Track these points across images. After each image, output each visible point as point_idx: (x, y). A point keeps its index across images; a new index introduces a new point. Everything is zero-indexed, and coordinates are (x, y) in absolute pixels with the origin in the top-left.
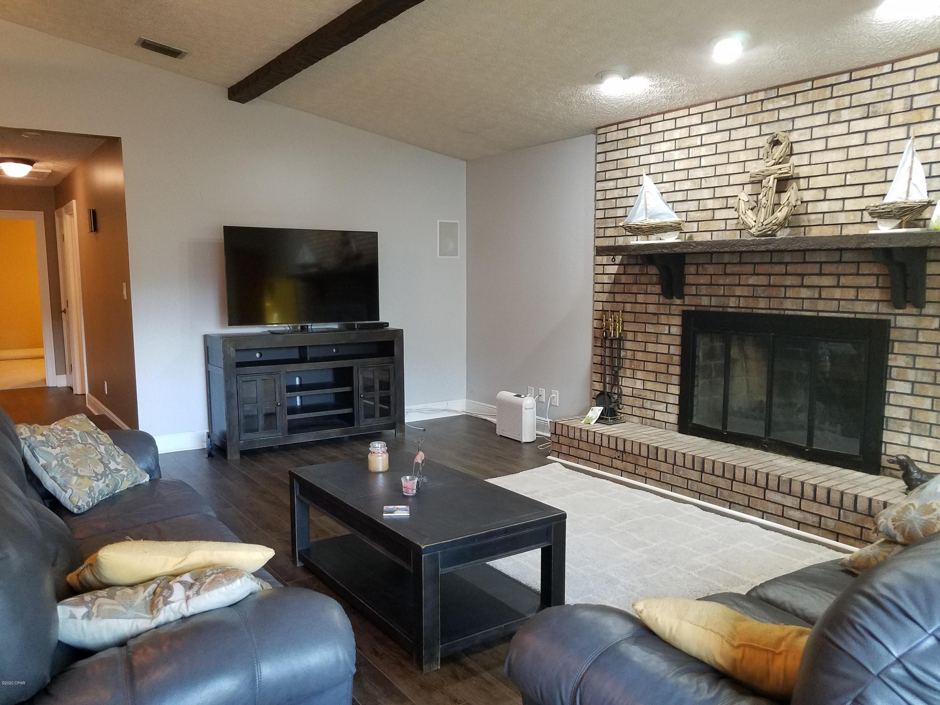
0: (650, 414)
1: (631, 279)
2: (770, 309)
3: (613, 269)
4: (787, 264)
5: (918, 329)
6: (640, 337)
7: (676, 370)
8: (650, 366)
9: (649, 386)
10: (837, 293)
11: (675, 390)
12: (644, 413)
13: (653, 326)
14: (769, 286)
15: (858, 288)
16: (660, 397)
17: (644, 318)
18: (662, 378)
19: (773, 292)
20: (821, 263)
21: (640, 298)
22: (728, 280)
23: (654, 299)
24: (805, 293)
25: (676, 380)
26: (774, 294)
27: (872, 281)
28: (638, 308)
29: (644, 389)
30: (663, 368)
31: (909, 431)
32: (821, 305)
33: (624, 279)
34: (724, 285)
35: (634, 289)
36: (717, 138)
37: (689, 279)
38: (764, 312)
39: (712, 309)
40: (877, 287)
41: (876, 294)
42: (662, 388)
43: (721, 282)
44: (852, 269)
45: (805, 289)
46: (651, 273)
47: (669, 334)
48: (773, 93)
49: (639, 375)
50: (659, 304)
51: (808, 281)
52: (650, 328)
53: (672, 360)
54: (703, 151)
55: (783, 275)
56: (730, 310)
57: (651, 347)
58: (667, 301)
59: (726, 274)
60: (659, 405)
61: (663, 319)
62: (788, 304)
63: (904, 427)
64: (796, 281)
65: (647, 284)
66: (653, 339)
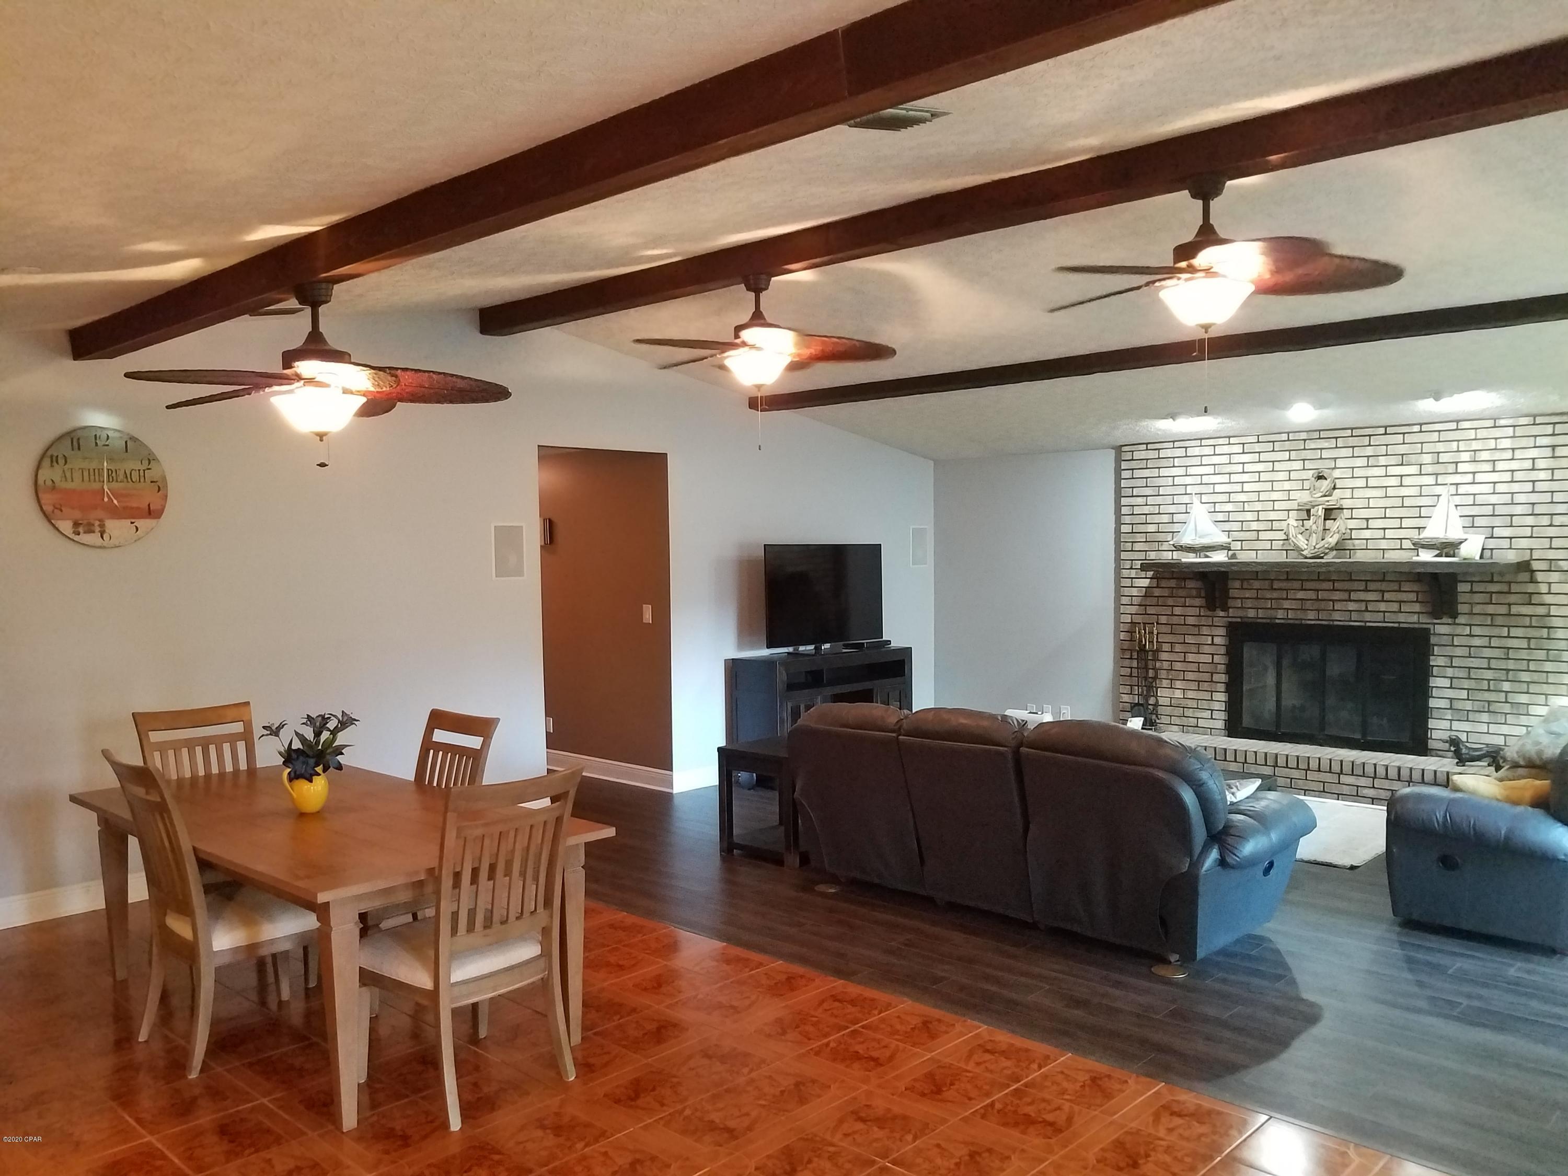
0: (1193, 722)
1: (1166, 593)
2: (1319, 620)
3: (1146, 583)
4: (1334, 581)
5: (1453, 635)
6: (1178, 648)
7: (1223, 678)
8: (1190, 676)
9: (1190, 694)
10: (1383, 606)
11: (1222, 697)
12: (1185, 721)
13: (1194, 637)
14: (1317, 600)
15: (1400, 602)
16: (1204, 705)
17: (1184, 629)
18: (1205, 686)
19: (1323, 605)
20: (1367, 581)
21: (1177, 611)
22: (1275, 595)
23: (1196, 611)
24: (1352, 606)
25: (1222, 687)
26: (1323, 607)
27: (1412, 597)
28: (1175, 620)
29: (1184, 698)
30: (1206, 677)
31: (1450, 718)
32: (1368, 617)
33: (1157, 592)
34: (1271, 599)
35: (1170, 602)
36: (1260, 467)
37: (1233, 593)
38: (1313, 622)
39: (1259, 620)
40: (1417, 601)
41: (1417, 607)
42: (1207, 696)
43: (1269, 596)
44: (1395, 586)
45: (1352, 603)
46: (1189, 587)
47: (1213, 644)
48: (1316, 435)
49: (1178, 684)
50: (1200, 616)
51: (1354, 596)
52: (1189, 639)
53: (1216, 669)
54: (1245, 478)
55: (1331, 590)
56: (1277, 621)
57: (1190, 657)
58: (1209, 613)
59: (1273, 589)
60: (1202, 712)
61: (1205, 630)
62: (1336, 616)
63: (1446, 714)
64: (1344, 596)
65: (1185, 598)
66: (1194, 649)
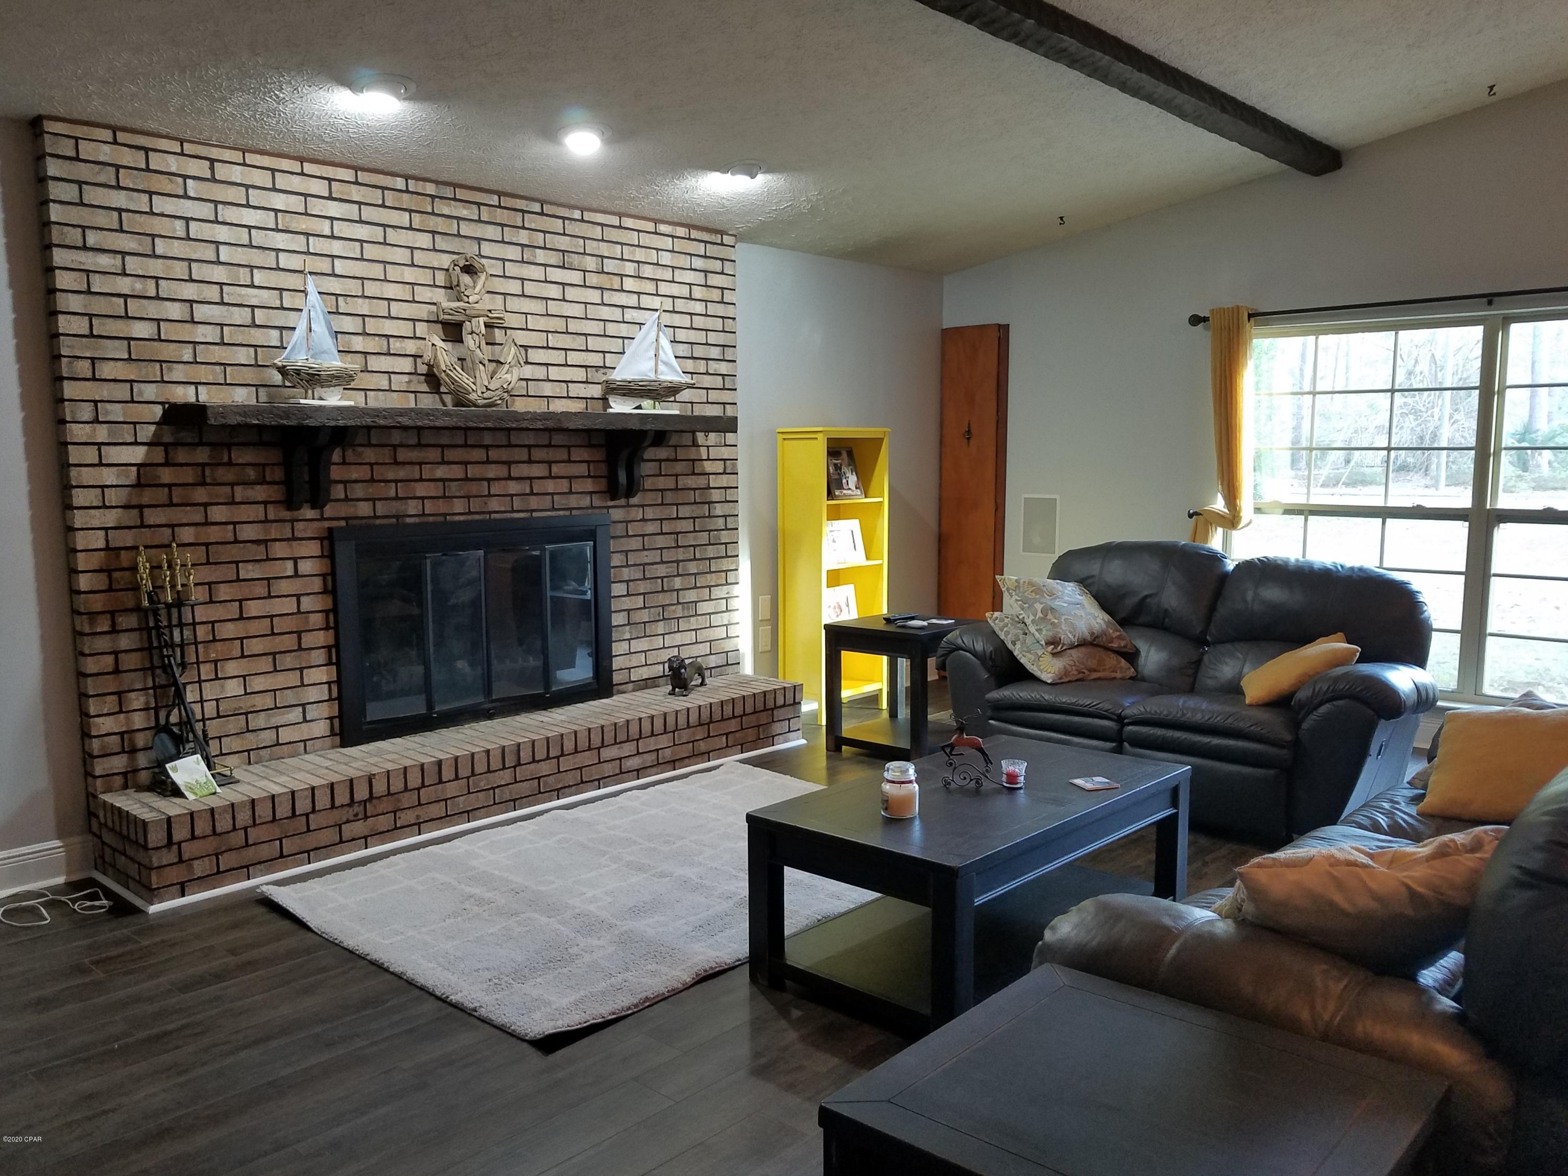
0: (268, 737)
1: (188, 476)
2: (470, 513)
3: (138, 454)
4: (487, 447)
5: (627, 522)
6: (224, 592)
7: (321, 638)
8: (255, 646)
9: (258, 684)
10: (550, 486)
11: (321, 675)
12: (251, 740)
13: (257, 565)
14: (466, 479)
15: (570, 478)
16: (289, 697)
17: (235, 552)
18: (288, 661)
19: (474, 488)
20: (529, 447)
21: (218, 513)
22: (402, 473)
23: (257, 512)
24: (514, 487)
25: (319, 657)
26: (474, 493)
27: (582, 469)
28: (214, 534)
29: (246, 694)
30: (289, 642)
31: (627, 636)
32: (534, 503)
33: (166, 475)
34: (396, 481)
35: (200, 494)
37: (336, 473)
38: (462, 518)
39: (378, 522)
40: (589, 476)
41: (589, 485)
42: (293, 679)
43: (390, 476)
44: (562, 454)
45: (514, 482)
46: (240, 461)
47: (296, 575)
49: (232, 668)
50: (266, 521)
51: (516, 471)
52: (247, 571)
53: (308, 623)
55: (483, 463)
56: (409, 520)
57: (253, 608)
58: (286, 514)
59: (396, 463)
60: (288, 713)
61: (279, 549)
62: (494, 504)
63: (624, 633)
64: (501, 471)
65: (232, 485)
66: (261, 590)
